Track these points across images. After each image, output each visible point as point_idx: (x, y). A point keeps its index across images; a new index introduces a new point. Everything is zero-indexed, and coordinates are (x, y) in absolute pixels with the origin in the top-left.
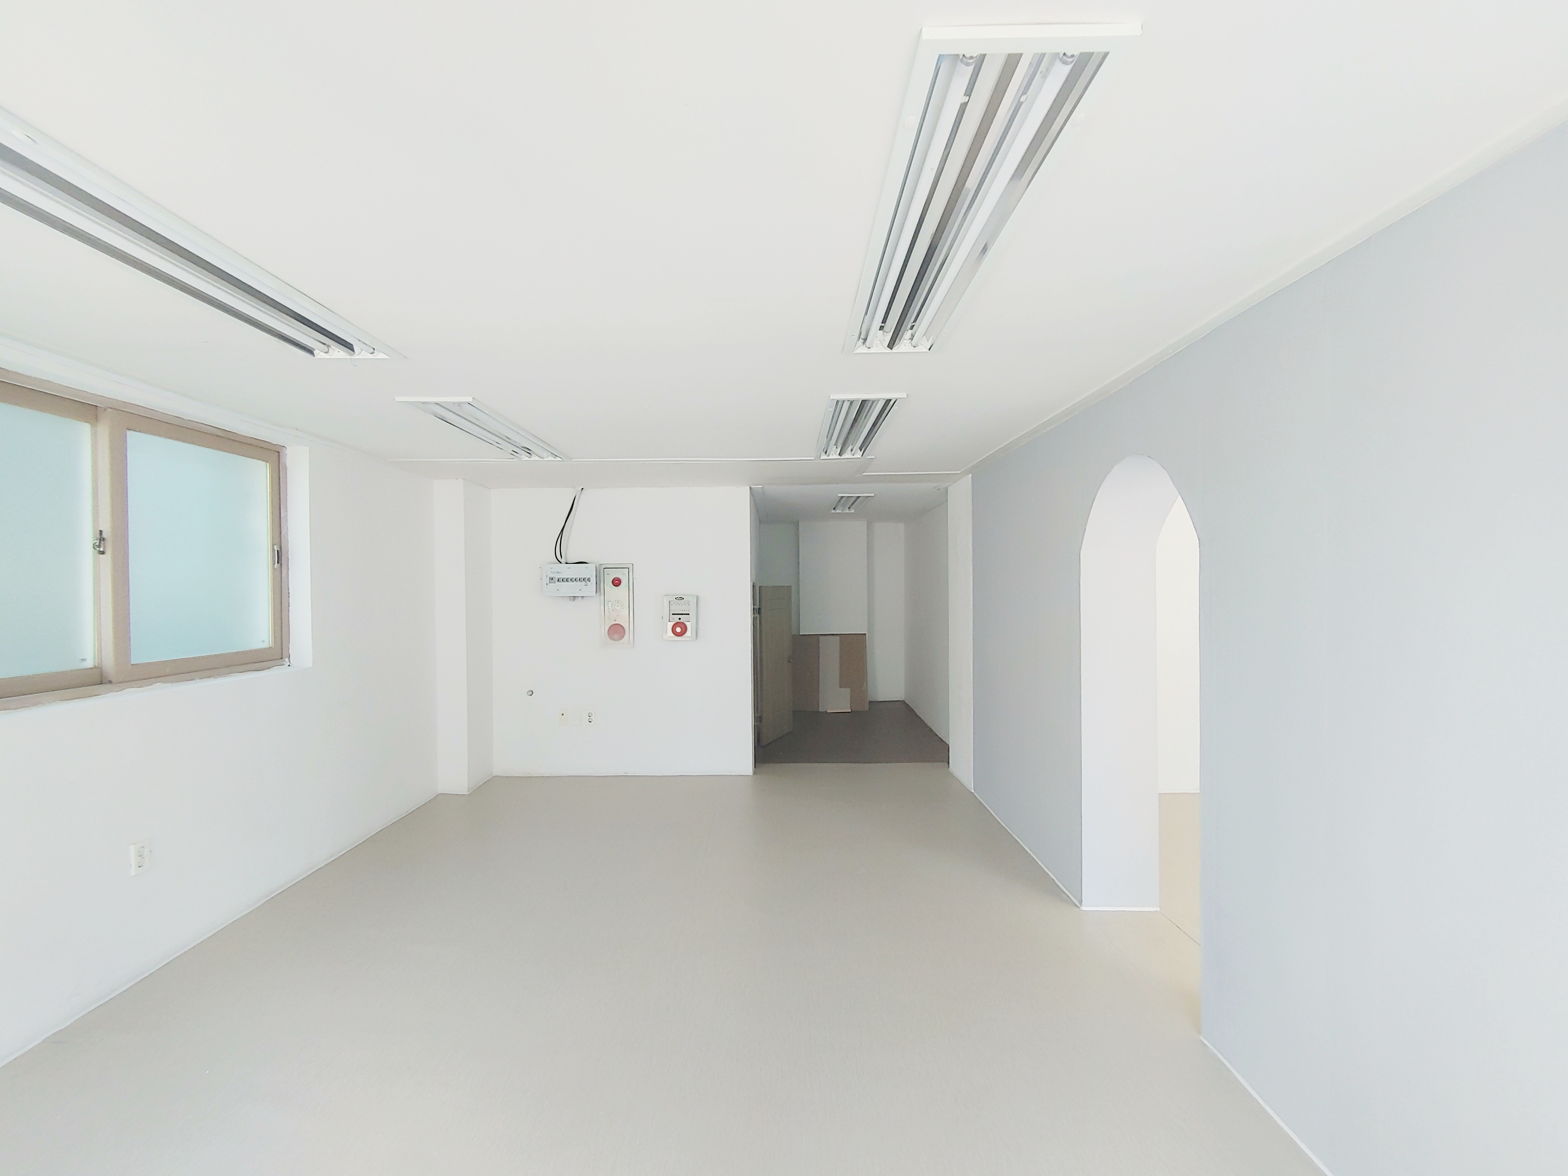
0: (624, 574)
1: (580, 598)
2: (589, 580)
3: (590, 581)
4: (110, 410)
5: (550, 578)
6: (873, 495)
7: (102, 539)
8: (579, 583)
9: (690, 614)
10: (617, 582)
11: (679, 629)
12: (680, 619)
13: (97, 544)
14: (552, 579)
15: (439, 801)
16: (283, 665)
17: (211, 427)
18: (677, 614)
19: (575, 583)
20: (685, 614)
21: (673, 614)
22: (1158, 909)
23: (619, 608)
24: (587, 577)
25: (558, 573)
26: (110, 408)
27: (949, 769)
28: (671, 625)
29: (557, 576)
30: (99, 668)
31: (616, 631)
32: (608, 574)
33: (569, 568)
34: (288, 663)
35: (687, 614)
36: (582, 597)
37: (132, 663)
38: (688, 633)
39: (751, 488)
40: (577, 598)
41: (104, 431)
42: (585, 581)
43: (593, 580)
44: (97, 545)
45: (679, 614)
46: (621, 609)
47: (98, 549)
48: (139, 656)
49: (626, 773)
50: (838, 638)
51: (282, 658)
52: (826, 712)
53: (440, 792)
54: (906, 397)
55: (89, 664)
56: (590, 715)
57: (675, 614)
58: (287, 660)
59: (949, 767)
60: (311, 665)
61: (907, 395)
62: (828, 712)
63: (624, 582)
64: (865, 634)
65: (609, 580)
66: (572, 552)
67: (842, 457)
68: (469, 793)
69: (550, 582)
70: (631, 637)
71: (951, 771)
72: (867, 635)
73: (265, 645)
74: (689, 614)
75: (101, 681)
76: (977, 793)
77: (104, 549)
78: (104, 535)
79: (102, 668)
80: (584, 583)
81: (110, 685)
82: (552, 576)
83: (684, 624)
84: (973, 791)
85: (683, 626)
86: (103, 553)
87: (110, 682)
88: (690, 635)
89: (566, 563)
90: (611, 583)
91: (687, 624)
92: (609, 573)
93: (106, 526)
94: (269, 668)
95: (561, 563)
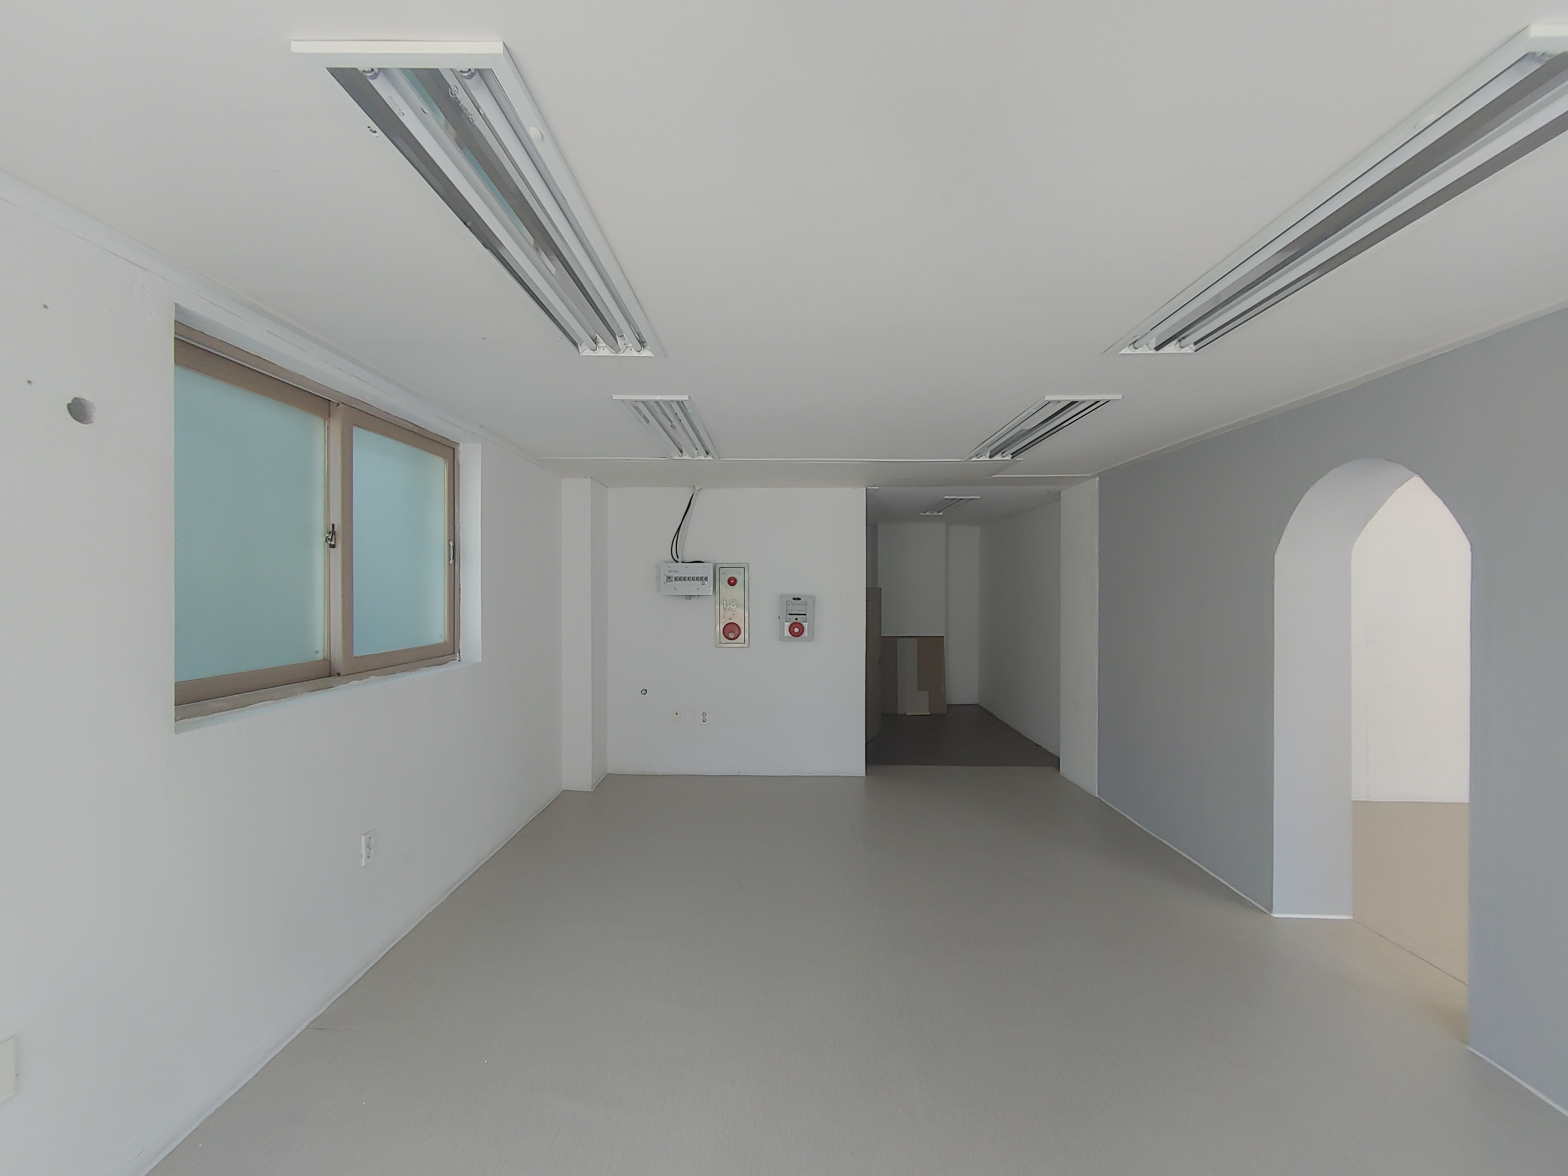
0: (740, 573)
1: (696, 597)
2: (706, 579)
3: (707, 581)
4: (342, 405)
5: (667, 577)
6: (979, 497)
7: (333, 533)
8: (696, 582)
9: (807, 615)
10: (732, 582)
11: (797, 630)
12: (796, 619)
13: (330, 537)
14: (669, 578)
15: (566, 797)
16: (455, 660)
17: (410, 424)
18: (794, 614)
19: (692, 582)
20: (801, 615)
21: (790, 614)
22: (1350, 917)
23: (735, 607)
24: (704, 576)
25: (675, 571)
26: (343, 403)
27: (1060, 773)
28: (787, 625)
29: (675, 575)
30: (327, 660)
31: (731, 631)
32: (724, 574)
33: (687, 567)
34: (459, 659)
35: (803, 615)
36: (698, 596)
37: (355, 655)
38: (805, 633)
39: (866, 489)
40: (692, 598)
41: (336, 427)
42: (703, 580)
43: (711, 578)
44: (329, 539)
45: (795, 614)
46: (736, 609)
47: (330, 542)
48: (360, 650)
49: (740, 773)
50: (915, 639)
51: (454, 654)
52: (905, 714)
53: (564, 789)
54: (1121, 398)
55: (320, 656)
56: (704, 715)
57: (792, 614)
58: (458, 655)
59: (1059, 771)
60: (480, 661)
61: (1123, 397)
62: (907, 714)
63: (740, 582)
64: (943, 637)
65: (724, 579)
66: (689, 551)
67: (993, 459)
68: (593, 790)
69: (667, 581)
70: (747, 636)
71: (1062, 775)
72: (945, 637)
73: (441, 640)
74: (805, 615)
75: (330, 672)
76: (1103, 798)
77: (335, 542)
78: (335, 530)
79: (330, 661)
80: (700, 582)
81: (339, 678)
82: (670, 575)
83: (801, 624)
84: (1097, 796)
85: (801, 627)
86: (333, 546)
87: (339, 674)
88: (807, 635)
89: (683, 562)
90: (727, 583)
91: (805, 624)
92: (725, 572)
93: (336, 519)
94: (446, 663)
95: (677, 562)
